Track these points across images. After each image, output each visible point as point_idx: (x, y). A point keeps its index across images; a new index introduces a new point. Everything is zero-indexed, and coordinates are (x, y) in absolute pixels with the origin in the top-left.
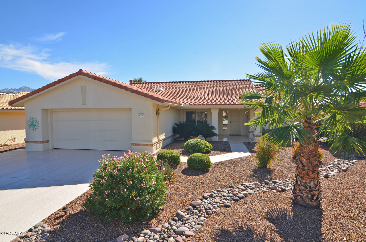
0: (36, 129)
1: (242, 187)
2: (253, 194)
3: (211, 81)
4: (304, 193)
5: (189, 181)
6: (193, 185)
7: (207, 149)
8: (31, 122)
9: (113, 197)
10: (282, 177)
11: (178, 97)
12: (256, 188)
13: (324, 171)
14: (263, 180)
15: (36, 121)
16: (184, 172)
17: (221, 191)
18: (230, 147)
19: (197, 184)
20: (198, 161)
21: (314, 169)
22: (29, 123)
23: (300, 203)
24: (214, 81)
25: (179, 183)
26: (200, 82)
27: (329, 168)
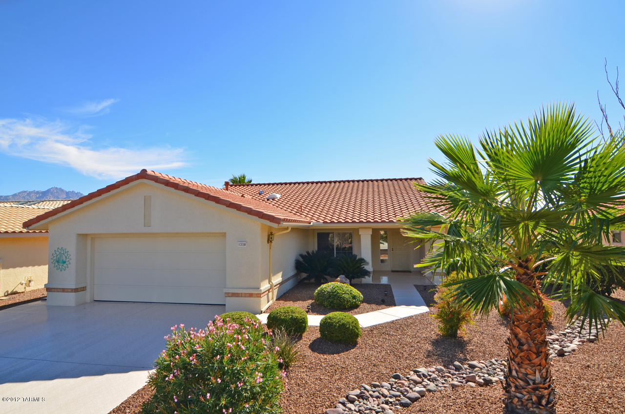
0: (66, 268)
1: (415, 377)
2: (435, 392)
3: (358, 181)
4: (525, 393)
5: (323, 365)
6: (329, 374)
7: (354, 300)
8: (58, 256)
9: (188, 408)
10: (484, 356)
11: (304, 208)
12: (439, 379)
13: (556, 342)
14: (451, 362)
15: (66, 255)
16: (315, 346)
17: (378, 386)
18: (393, 295)
19: (336, 370)
20: (339, 327)
21: (539, 349)
22: (55, 258)
23: (518, 410)
24: (363, 181)
25: (304, 370)
26: (340, 182)
27: (565, 335)
